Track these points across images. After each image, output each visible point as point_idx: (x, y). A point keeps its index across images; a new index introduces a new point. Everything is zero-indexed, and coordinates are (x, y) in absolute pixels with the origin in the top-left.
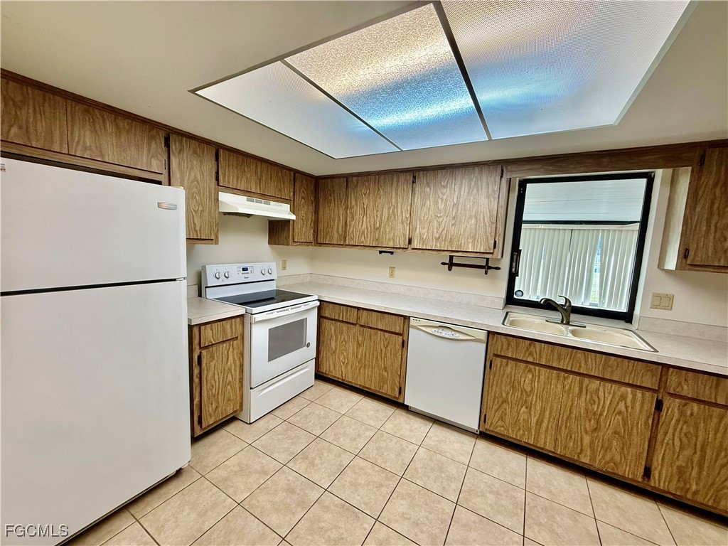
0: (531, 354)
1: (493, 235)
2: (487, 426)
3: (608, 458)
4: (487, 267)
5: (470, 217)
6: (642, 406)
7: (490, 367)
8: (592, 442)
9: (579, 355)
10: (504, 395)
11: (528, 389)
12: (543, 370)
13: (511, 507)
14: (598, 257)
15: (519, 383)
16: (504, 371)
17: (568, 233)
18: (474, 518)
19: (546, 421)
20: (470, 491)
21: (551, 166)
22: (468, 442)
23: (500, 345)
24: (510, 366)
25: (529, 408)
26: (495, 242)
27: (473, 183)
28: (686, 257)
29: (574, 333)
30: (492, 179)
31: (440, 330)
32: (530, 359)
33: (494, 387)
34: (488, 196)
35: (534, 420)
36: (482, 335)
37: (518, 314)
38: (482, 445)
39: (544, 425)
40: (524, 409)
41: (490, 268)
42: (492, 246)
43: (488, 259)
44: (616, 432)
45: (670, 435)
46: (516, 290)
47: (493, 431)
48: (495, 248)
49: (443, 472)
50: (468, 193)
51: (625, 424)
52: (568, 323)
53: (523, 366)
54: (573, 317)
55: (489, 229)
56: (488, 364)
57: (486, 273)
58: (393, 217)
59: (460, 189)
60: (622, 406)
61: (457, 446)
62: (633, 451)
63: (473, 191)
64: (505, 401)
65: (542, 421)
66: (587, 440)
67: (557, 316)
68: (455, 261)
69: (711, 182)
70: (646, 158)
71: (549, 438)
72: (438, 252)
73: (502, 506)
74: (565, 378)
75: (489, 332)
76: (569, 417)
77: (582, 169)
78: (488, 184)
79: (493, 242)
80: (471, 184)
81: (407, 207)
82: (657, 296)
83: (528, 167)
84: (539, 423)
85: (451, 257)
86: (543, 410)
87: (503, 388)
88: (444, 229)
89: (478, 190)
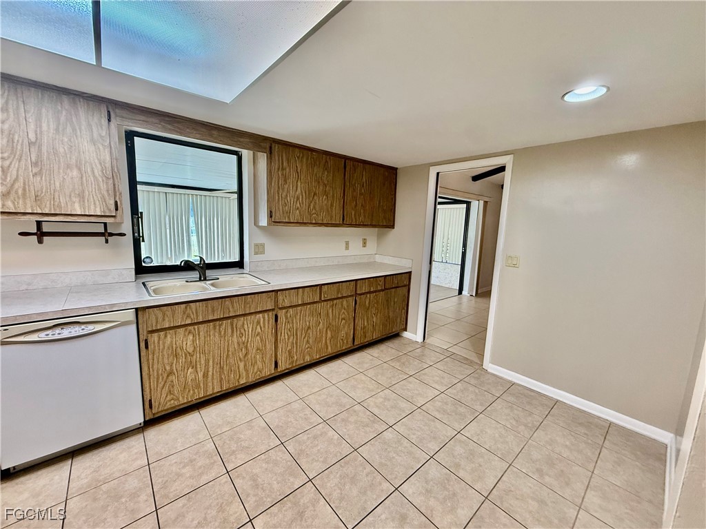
0: (188, 316)
1: (111, 192)
2: (154, 411)
3: (255, 371)
4: (106, 234)
5: (68, 167)
6: (268, 322)
7: (147, 347)
8: (245, 365)
9: (227, 303)
10: (168, 368)
11: (190, 350)
12: (201, 326)
13: (208, 461)
14: (192, 219)
15: (182, 348)
16: (164, 343)
17: (163, 196)
19: (211, 369)
21: (169, 124)
22: (135, 443)
23: (152, 320)
24: (169, 336)
25: (195, 367)
26: (116, 203)
27: (63, 119)
28: (271, 217)
29: (212, 285)
30: (96, 119)
31: (58, 330)
32: (189, 321)
33: (155, 367)
34: (93, 141)
35: (201, 375)
36: (131, 315)
37: (155, 282)
38: (152, 433)
39: (210, 373)
40: (190, 370)
41: (111, 235)
42: (113, 207)
43: (105, 224)
44: (258, 349)
45: (283, 334)
46: (143, 256)
47: (162, 411)
48: (117, 209)
50: (57, 130)
51: (262, 340)
52: (205, 279)
53: (181, 330)
54: (209, 273)
55: (103, 187)
56: (144, 345)
57: (107, 241)
59: (38, 121)
60: (259, 329)
61: (123, 456)
62: (268, 356)
63: (64, 129)
64: (171, 373)
65: (208, 371)
66: (242, 365)
67: (195, 275)
68: (45, 228)
69: (276, 167)
70: (242, 140)
71: (215, 381)
72: (11, 217)
73: (200, 467)
74: (220, 326)
75: (137, 310)
76: (228, 355)
77: (198, 136)
78: (89, 125)
79: (112, 202)
80: (58, 119)
82: (256, 245)
83: (142, 118)
84: (205, 375)
85: (39, 224)
86: (207, 361)
87: (166, 361)
88: (16, 179)
89: (74, 130)
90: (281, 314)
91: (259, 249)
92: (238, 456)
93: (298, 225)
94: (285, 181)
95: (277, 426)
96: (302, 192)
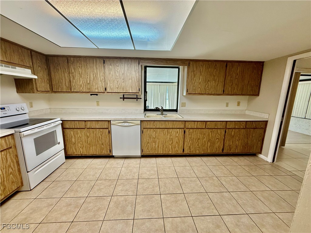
0: (154, 125)
1: (138, 86)
2: (144, 153)
3: (175, 150)
4: (137, 98)
5: (129, 79)
6: (181, 133)
7: (143, 133)
8: (172, 147)
9: (167, 123)
10: (148, 141)
11: (154, 137)
12: (158, 130)
13: (154, 173)
14: (167, 94)
15: (152, 135)
16: (147, 133)
17: (159, 86)
18: (144, 180)
19: (160, 145)
20: (141, 174)
21: (154, 62)
22: (138, 160)
23: (145, 125)
24: (148, 131)
25: (155, 143)
26: (139, 88)
27: (129, 66)
28: (187, 92)
29: (164, 117)
30: (136, 64)
31: (124, 123)
32: (154, 127)
33: (144, 139)
34: (135, 71)
35: (157, 146)
36: (139, 123)
37: (149, 114)
38: (143, 160)
39: (160, 146)
40: (154, 143)
41: (138, 98)
42: (138, 91)
43: (137, 95)
44: (176, 142)
45: (187, 139)
46: (147, 106)
47: (145, 154)
48: (139, 91)
49: (132, 172)
50: (128, 69)
51: (178, 139)
52: (163, 114)
53: (152, 130)
54: (164, 112)
55: (136, 84)
56: (142, 132)
57: (137, 101)
58: (96, 78)
59: (124, 68)
60: (177, 135)
61: (135, 163)
62: (180, 146)
63: (129, 69)
64: (148, 143)
65: (159, 145)
66: (170, 147)
67: (160, 113)
68: (125, 97)
70: (178, 62)
71: (161, 150)
72: (119, 93)
73: (151, 173)
74: (164, 130)
75: (141, 121)
76: (166, 142)
77: (163, 64)
78: (134, 66)
79: (138, 89)
80: (128, 66)
81: (102, 74)
82: (182, 103)
83: (147, 61)
84: (158, 147)
85: (124, 95)
86: (159, 142)
87: (147, 139)
88: (119, 84)
89: (131, 69)
90: (187, 131)
91: (183, 105)
92: (163, 175)
93: (199, 95)
94: (195, 76)
95: (178, 172)
96: (202, 80)
